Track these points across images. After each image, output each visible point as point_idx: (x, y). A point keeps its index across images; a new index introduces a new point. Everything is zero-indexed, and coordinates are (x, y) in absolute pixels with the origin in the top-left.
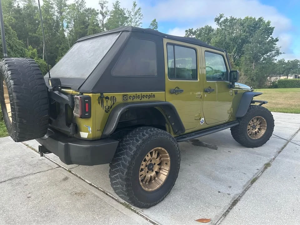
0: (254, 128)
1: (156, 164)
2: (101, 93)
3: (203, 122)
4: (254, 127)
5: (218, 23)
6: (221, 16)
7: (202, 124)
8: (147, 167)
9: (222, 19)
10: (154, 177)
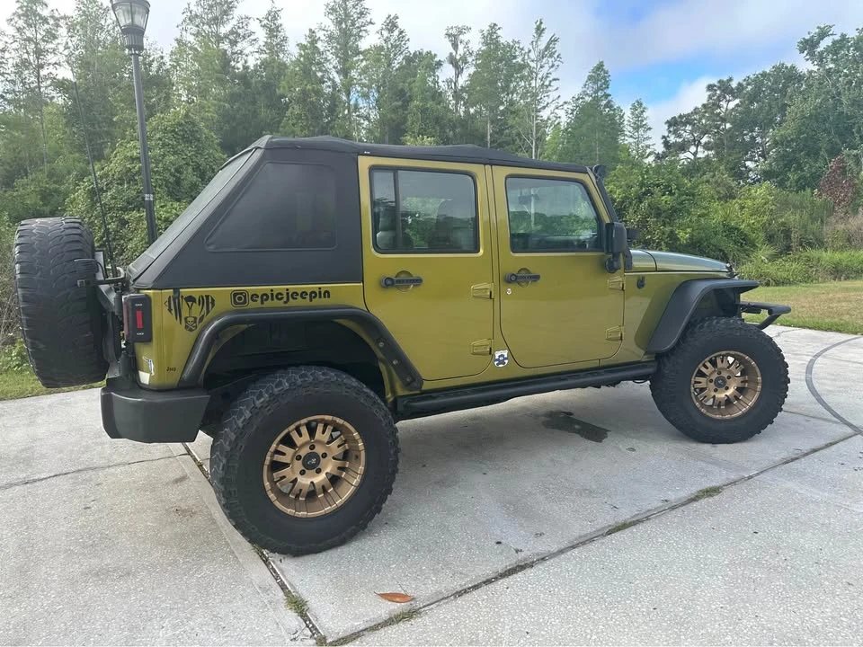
0: (720, 386)
1: (329, 457)
2: (174, 289)
3: (506, 361)
4: (721, 384)
5: (812, 54)
6: (823, 34)
7: (501, 366)
8: (300, 462)
9: (826, 43)
10: (323, 487)
